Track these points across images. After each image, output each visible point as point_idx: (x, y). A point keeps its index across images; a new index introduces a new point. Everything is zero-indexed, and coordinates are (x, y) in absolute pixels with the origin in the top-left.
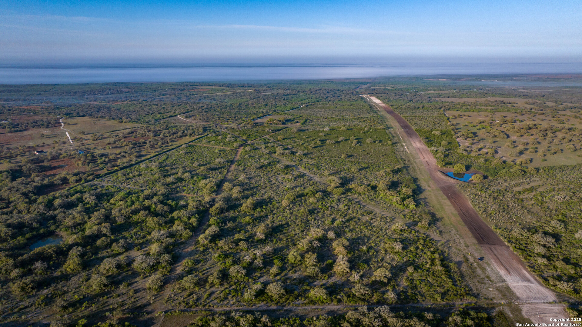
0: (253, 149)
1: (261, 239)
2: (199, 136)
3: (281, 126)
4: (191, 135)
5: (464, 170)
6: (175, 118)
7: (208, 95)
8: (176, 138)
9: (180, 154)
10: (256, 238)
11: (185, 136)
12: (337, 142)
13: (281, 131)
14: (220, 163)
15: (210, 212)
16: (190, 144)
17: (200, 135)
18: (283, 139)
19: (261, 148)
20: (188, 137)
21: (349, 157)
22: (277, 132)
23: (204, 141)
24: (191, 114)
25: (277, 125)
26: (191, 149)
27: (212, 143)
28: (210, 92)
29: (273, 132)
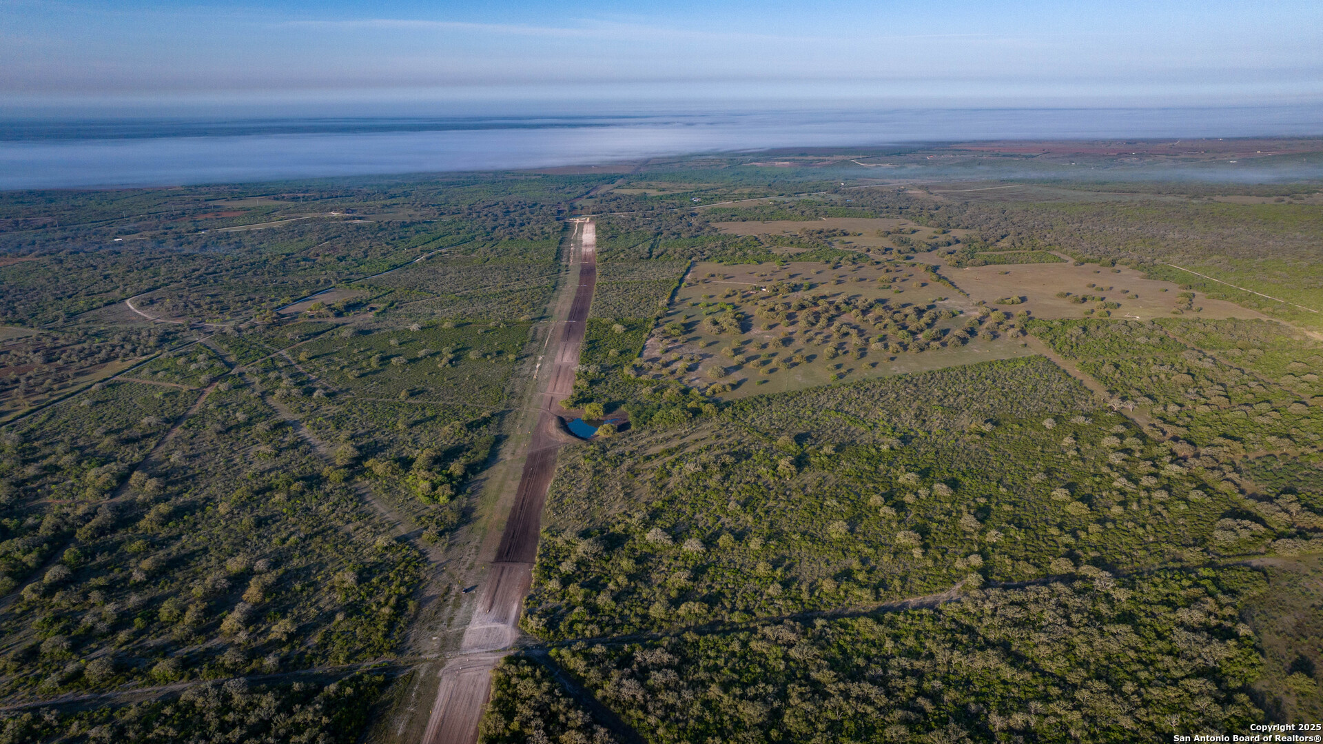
0: (234, 388)
1: (141, 582)
2: (144, 358)
3: (333, 320)
4: (126, 355)
5: (601, 413)
6: (119, 306)
7: (231, 230)
8: (91, 365)
9: (81, 408)
10: (132, 581)
11: (114, 358)
12: (414, 360)
13: (322, 336)
14: (149, 424)
15: (77, 536)
16: (118, 378)
17: (146, 354)
18: (310, 359)
19: (254, 383)
20: (118, 362)
21: (413, 393)
22: (311, 340)
23: (146, 372)
24: (155, 295)
25: (325, 320)
26: (110, 393)
27: (160, 375)
28: (240, 221)
29: (303, 340)
